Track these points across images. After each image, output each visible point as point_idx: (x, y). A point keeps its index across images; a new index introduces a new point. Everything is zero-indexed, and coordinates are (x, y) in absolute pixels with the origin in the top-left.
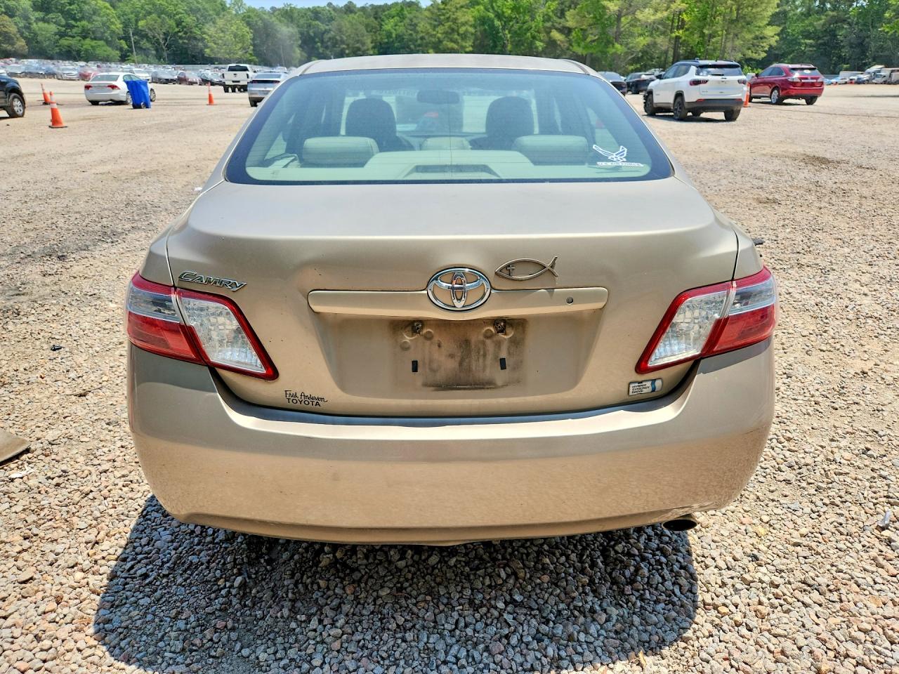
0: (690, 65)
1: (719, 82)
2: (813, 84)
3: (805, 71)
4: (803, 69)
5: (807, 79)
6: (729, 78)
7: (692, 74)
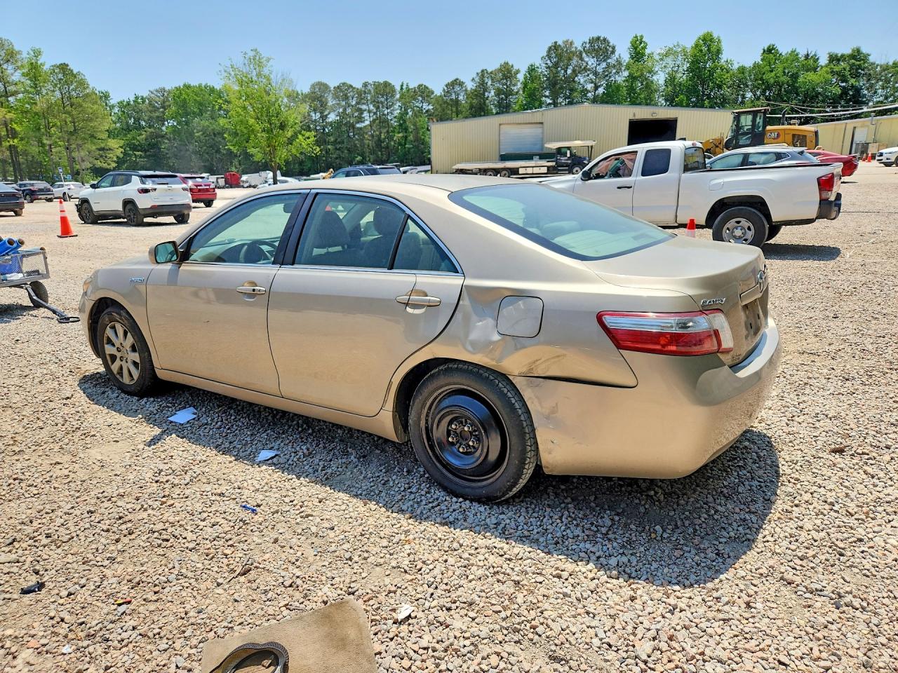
0: (131, 175)
1: (166, 190)
2: (207, 190)
3: (197, 179)
4: (195, 178)
5: (201, 186)
6: (174, 186)
7: (136, 183)
